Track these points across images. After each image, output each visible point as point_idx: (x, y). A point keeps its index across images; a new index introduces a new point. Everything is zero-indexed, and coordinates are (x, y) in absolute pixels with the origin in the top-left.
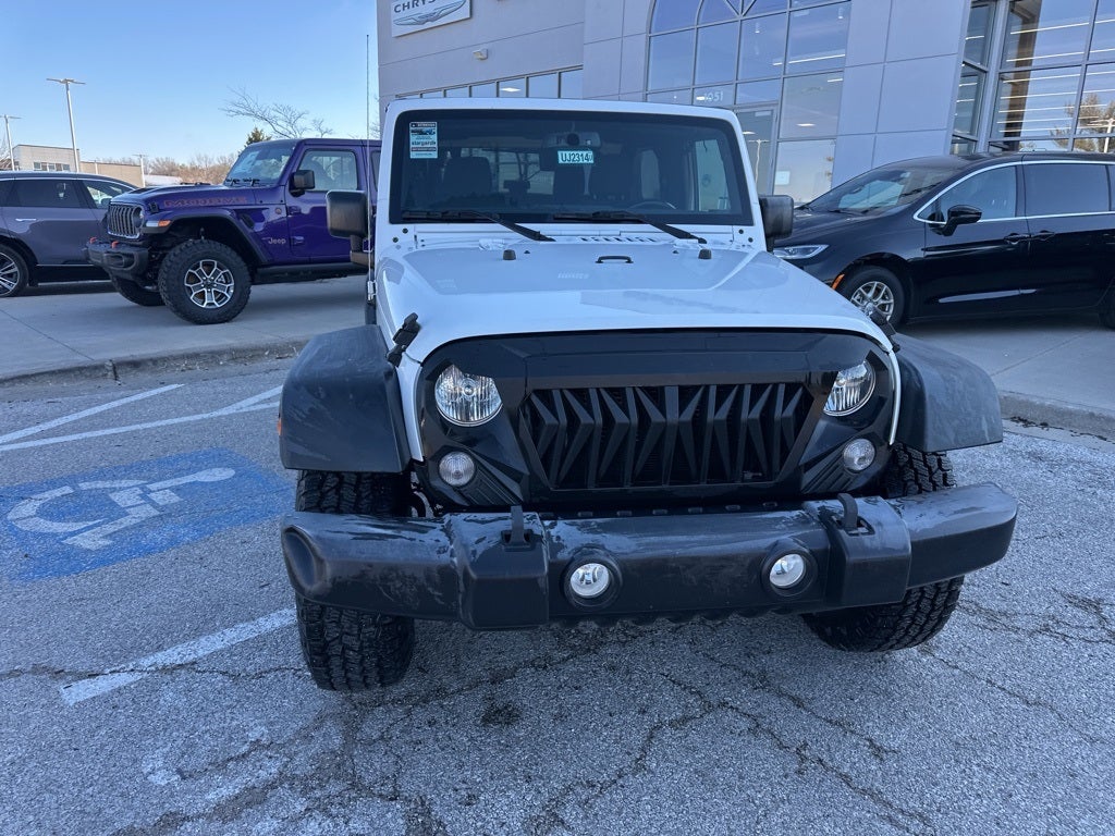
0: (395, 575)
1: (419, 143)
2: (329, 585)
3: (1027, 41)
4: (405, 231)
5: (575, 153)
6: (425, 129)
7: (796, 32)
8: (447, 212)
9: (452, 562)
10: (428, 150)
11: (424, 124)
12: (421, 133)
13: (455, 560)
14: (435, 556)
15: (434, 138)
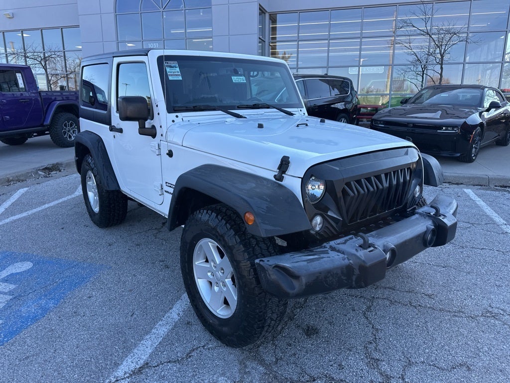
0: (330, 275)
1: (171, 72)
2: (304, 287)
3: (274, 30)
4: (177, 116)
5: (238, 77)
6: (172, 65)
7: (189, 18)
8: (196, 106)
9: (350, 263)
10: (177, 75)
11: (172, 62)
12: (171, 67)
13: (351, 261)
14: (343, 262)
15: (178, 69)
